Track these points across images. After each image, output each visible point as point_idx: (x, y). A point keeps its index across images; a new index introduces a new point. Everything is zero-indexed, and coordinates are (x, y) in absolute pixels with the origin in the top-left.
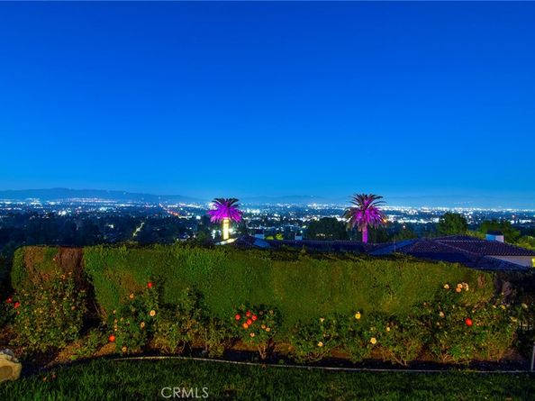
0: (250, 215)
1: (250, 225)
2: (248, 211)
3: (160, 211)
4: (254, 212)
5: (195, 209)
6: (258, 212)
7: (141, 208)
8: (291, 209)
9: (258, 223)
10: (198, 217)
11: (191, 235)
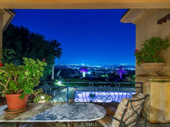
0: (96, 68)
1: (96, 71)
2: (96, 66)
3: (65, 66)
4: (98, 66)
5: (77, 66)
6: (100, 67)
7: (59, 66)
8: (112, 66)
9: (99, 70)
10: (78, 69)
11: (76, 74)
